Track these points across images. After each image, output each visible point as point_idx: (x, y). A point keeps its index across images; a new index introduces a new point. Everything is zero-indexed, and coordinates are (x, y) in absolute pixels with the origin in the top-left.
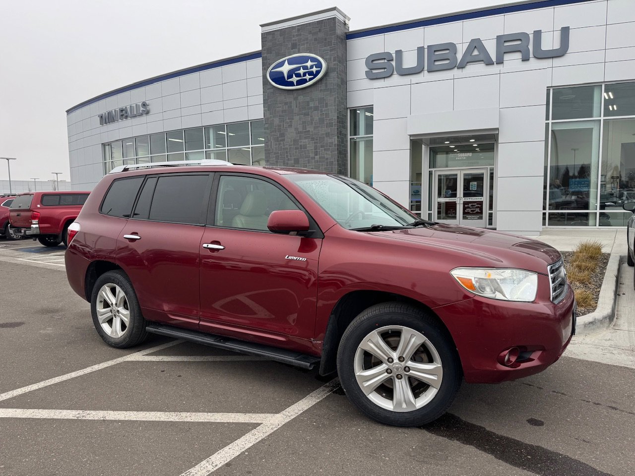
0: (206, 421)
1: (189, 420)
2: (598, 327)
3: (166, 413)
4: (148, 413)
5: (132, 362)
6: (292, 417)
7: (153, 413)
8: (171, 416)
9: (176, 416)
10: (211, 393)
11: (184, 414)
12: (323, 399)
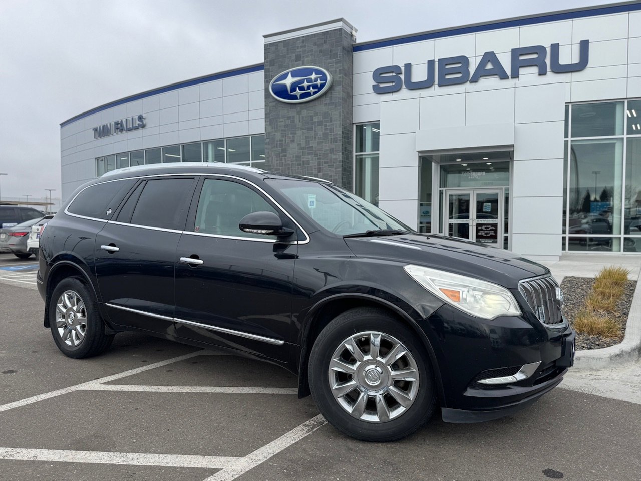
0: (155, 464)
1: (135, 463)
2: (626, 361)
3: (110, 454)
4: (89, 452)
5: (86, 391)
6: (260, 462)
7: (94, 454)
8: (115, 458)
9: (121, 457)
10: (168, 430)
11: (131, 455)
12: (300, 440)
